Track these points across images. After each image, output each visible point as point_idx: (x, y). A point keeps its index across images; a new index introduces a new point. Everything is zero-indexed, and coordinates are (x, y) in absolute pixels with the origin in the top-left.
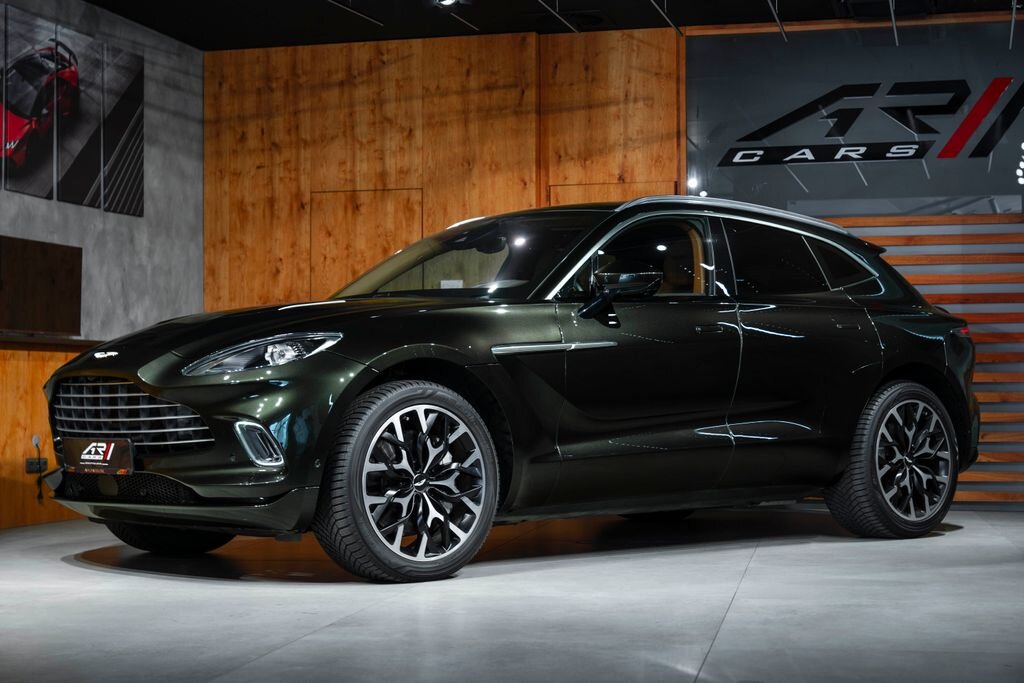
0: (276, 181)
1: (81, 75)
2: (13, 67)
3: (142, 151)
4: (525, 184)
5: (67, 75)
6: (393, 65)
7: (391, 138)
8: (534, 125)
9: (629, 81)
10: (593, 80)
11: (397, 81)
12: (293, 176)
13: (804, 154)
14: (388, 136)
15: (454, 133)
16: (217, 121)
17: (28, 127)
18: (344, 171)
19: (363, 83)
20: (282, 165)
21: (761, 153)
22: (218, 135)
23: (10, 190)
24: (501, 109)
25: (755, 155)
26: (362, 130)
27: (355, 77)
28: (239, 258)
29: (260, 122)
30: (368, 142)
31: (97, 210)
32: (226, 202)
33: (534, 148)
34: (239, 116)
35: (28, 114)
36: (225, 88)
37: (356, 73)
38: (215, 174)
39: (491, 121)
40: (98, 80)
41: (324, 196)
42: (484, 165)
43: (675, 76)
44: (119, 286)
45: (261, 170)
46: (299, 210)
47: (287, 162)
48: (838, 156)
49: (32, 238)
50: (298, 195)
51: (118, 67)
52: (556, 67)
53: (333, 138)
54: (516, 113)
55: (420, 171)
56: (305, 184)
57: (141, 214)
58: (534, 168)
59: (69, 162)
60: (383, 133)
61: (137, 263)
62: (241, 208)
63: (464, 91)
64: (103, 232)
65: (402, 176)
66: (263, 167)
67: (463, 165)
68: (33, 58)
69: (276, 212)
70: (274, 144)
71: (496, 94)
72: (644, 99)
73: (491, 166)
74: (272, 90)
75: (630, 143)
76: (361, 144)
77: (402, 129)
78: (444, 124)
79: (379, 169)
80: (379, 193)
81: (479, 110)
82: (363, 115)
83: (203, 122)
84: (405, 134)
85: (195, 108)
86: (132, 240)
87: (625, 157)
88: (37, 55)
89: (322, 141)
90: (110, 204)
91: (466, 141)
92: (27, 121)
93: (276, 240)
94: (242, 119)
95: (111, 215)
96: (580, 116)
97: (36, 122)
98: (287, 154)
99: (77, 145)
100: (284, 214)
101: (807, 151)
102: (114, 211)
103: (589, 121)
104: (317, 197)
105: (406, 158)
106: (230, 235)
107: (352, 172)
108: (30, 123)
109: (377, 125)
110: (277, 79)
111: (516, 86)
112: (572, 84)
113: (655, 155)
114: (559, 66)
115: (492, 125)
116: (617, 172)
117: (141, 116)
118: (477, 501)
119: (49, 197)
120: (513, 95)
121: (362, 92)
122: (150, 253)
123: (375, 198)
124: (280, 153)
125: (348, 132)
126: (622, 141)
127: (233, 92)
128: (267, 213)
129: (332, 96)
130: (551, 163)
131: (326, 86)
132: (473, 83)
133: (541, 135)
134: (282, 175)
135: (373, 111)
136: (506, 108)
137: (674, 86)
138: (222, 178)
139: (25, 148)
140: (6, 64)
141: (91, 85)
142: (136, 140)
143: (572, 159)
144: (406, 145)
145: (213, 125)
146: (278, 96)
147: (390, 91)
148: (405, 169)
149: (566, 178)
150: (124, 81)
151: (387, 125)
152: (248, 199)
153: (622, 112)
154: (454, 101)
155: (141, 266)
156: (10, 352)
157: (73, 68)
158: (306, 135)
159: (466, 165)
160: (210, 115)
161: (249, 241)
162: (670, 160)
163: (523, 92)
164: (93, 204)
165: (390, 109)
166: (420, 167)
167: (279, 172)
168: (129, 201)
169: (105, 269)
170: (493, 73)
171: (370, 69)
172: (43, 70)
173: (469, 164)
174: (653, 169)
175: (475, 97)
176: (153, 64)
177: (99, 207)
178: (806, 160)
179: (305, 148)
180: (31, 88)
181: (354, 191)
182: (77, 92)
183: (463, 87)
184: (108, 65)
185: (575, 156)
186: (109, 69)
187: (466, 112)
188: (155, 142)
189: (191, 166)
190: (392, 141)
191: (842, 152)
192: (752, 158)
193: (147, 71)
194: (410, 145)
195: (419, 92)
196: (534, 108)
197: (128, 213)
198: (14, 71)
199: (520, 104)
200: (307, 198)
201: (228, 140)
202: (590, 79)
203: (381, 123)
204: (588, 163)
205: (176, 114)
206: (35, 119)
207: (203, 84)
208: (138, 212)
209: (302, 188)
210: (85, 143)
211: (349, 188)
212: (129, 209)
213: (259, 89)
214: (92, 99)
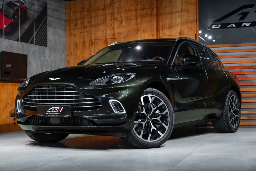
0: (85, 36)
1: (27, 7)
2: (6, 4)
3: (47, 28)
4: (153, 36)
5: (23, 7)
6: (117, 4)
7: (116, 24)
8: (155, 19)
9: (182, 6)
10: (172, 6)
11: (118, 8)
12: (90, 35)
13: (232, 25)
14: (115, 23)
15: (133, 22)
16: (70, 20)
17: (11, 21)
18: (104, 33)
19: (108, 9)
20: (87, 32)
21: (220, 25)
22: (70, 24)
23: (5, 38)
24: (146, 15)
25: (218, 26)
26: (108, 22)
27: (106, 7)
28: (75, 58)
29: (81, 20)
30: (110, 25)
31: (33, 45)
32: (72, 42)
33: (155, 25)
34: (75, 19)
35: (11, 17)
36: (72, 11)
37: (106, 6)
38: (69, 35)
39: (143, 18)
40: (33, 8)
41: (98, 40)
42: (142, 31)
43: (195, 4)
44: (40, 65)
45: (81, 34)
46: (91, 44)
47: (88, 31)
48: (242, 26)
49: (12, 52)
50: (91, 40)
51: (39, 5)
52: (162, 2)
53: (100, 24)
54: (151, 16)
55: (124, 33)
56: (93, 37)
57: (46, 46)
58: (156, 31)
59: (24, 31)
60: (114, 22)
61: (45, 59)
62: (76, 44)
63: (136, 10)
64: (35, 51)
65: (119, 34)
66: (82, 33)
67: (136, 31)
68: (13, 2)
69: (85, 45)
70: (85, 26)
71: (145, 11)
72: (187, 11)
73: (143, 31)
74: (84, 11)
75: (183, 23)
76: (108, 26)
77: (119, 21)
78: (131, 19)
79: (113, 33)
80: (113, 39)
81: (140, 15)
82: (109, 18)
83: (66, 21)
84: (120, 23)
85: (63, 17)
86: (44, 53)
87: (181, 27)
88: (14, 1)
89: (98, 25)
90: (37, 43)
91: (137, 24)
92: (10, 19)
93: (85, 53)
94: (76, 20)
95: (37, 46)
96: (169, 16)
97: (13, 20)
98: (88, 29)
99: (26, 26)
100: (87, 46)
101: (233, 24)
102: (38, 45)
103: (171, 17)
104: (96, 41)
105: (120, 29)
106: (73, 52)
107: (106, 33)
108: (11, 20)
109: (113, 20)
110: (85, 8)
111: (150, 8)
112: (166, 7)
113: (190, 27)
114: (163, 2)
115: (144, 19)
116: (179, 32)
117: (46, 19)
118: (167, 125)
119: (18, 40)
120: (149, 11)
121: (108, 11)
122: (50, 57)
123: (112, 40)
124: (86, 29)
125: (105, 23)
126: (180, 23)
127: (74, 12)
128: (83, 45)
129: (100, 12)
130: (160, 29)
131: (98, 10)
132: (139, 8)
133: (157, 22)
134: (87, 35)
135: (111, 16)
136: (148, 14)
137: (195, 6)
138: (71, 36)
139: (10, 27)
140: (4, 4)
141: (30, 10)
142: (45, 25)
143: (166, 28)
144: (120, 26)
145: (68, 22)
146: (86, 13)
147: (116, 11)
148: (120, 32)
149: (165, 34)
150: (41, 9)
151: (115, 20)
152: (78, 42)
153: (180, 15)
154: (134, 13)
155: (47, 60)
156: (5, 83)
157: (25, 5)
158: (93, 24)
159: (137, 31)
160: (67, 19)
161: (78, 53)
162: (194, 28)
163: (152, 10)
164: (32, 43)
165: (116, 16)
166: (124, 32)
167: (86, 34)
168: (43, 42)
169: (36, 61)
170: (144, 5)
171: (110, 5)
172: (15, 5)
173: (138, 30)
174: (189, 31)
175: (139, 12)
176: (50, 4)
177: (33, 44)
178: (233, 27)
179: (93, 27)
180: (12, 10)
181: (106, 39)
182: (26, 12)
183: (136, 9)
184: (36, 4)
185: (167, 28)
186: (36, 5)
187: (136, 16)
188: (51, 26)
189: (62, 33)
190: (117, 24)
191: (244, 24)
192: (218, 27)
193: (48, 6)
194: (121, 26)
195: (124, 10)
196: (155, 14)
197: (42, 46)
198: (6, 5)
199: (152, 13)
200: (93, 41)
201: (72, 26)
202: (171, 5)
203: (114, 20)
204: (171, 29)
205: (57, 18)
206: (13, 19)
207: (66, 10)
208: (46, 45)
209: (92, 38)
210: (29, 26)
211: (105, 38)
212: (43, 44)
213: (81, 11)
214: (31, 13)
